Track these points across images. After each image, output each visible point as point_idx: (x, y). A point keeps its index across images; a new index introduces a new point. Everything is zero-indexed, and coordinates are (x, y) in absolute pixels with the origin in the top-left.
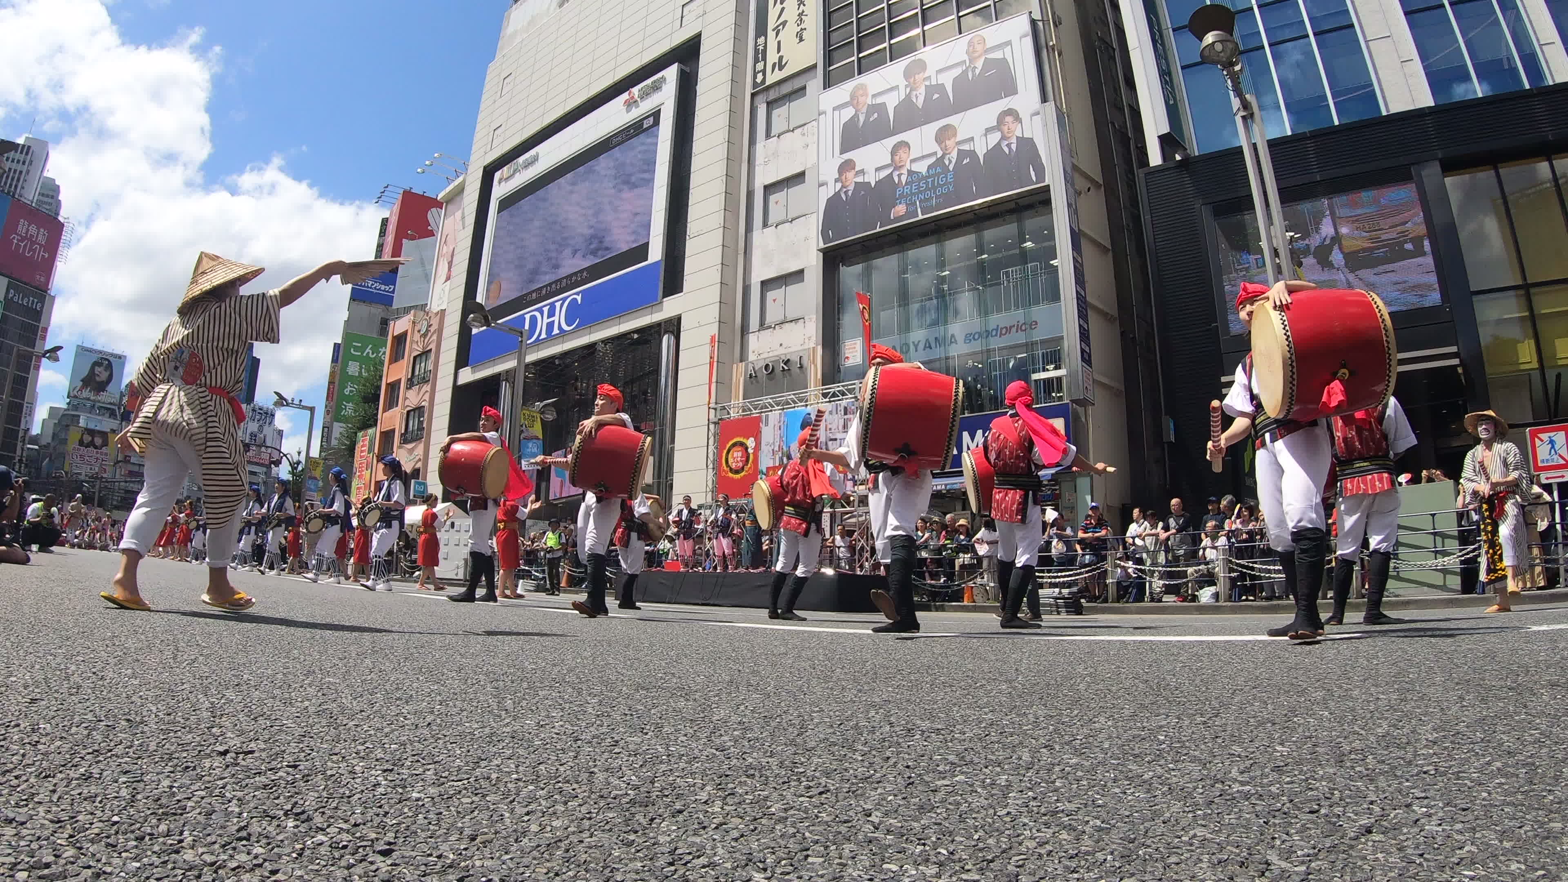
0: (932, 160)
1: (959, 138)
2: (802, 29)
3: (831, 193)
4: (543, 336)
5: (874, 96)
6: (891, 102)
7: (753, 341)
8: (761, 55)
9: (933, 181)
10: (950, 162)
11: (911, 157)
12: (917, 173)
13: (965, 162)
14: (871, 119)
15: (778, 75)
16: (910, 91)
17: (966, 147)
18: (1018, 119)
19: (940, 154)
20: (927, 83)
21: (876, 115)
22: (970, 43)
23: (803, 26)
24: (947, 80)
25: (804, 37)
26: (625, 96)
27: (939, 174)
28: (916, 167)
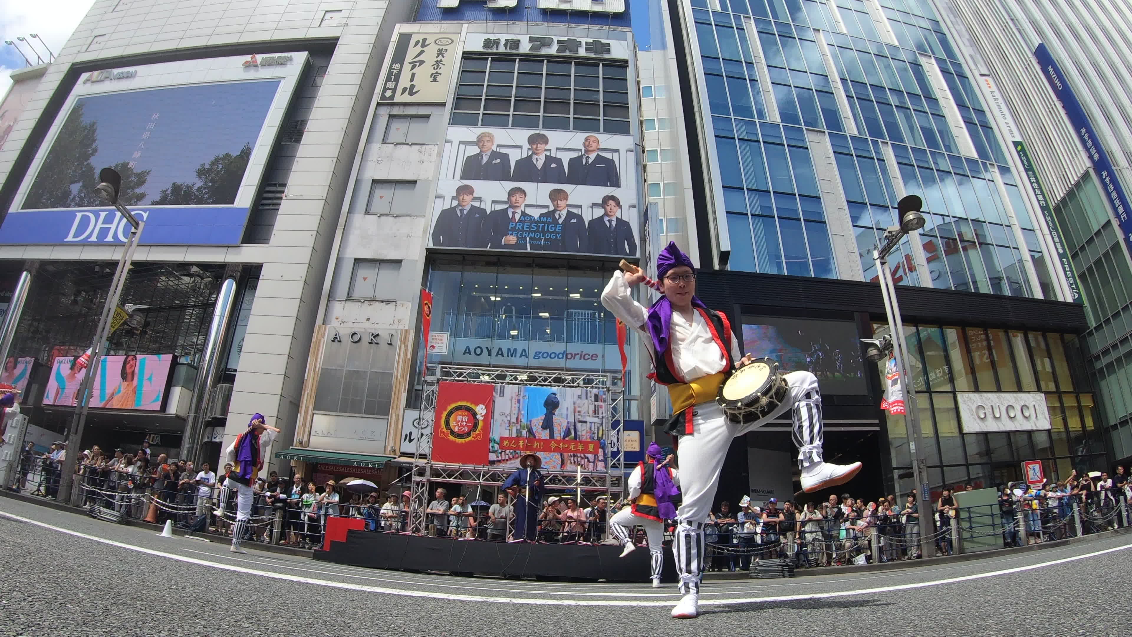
0: (545, 211)
1: (570, 202)
2: (437, 73)
3: (447, 206)
4: (94, 238)
5: (498, 146)
6: (515, 156)
7: (338, 309)
8: (394, 77)
9: (543, 227)
10: (560, 217)
11: (527, 202)
12: (530, 216)
13: (572, 221)
14: (494, 162)
15: (406, 98)
16: (532, 153)
17: (574, 211)
18: (618, 204)
19: (552, 208)
20: (548, 154)
21: (498, 161)
22: (587, 139)
23: (439, 71)
24: (565, 158)
25: (438, 79)
26: (248, 58)
27: (549, 224)
28: (529, 211)
